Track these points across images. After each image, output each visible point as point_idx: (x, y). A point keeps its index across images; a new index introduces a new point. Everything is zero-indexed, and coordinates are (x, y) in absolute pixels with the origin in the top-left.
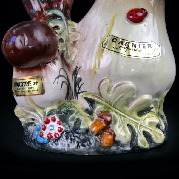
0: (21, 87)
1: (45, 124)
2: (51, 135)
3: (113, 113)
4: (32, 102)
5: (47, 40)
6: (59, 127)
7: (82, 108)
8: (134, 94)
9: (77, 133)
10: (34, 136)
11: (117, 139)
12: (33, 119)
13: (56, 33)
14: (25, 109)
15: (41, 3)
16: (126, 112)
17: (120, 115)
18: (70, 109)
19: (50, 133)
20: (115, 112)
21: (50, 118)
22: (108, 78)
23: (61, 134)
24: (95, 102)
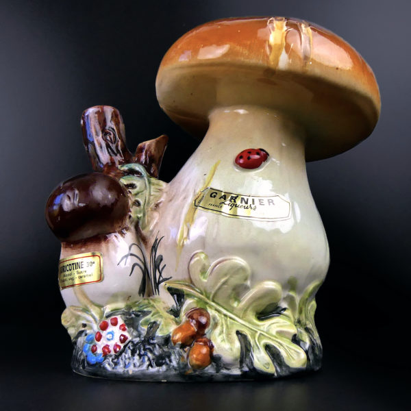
0: (69, 272)
1: (101, 331)
2: (108, 349)
3: (211, 312)
4: (85, 295)
5: (110, 196)
6: (122, 335)
7: (164, 308)
8: (246, 279)
9: (150, 344)
10: (84, 353)
11: (215, 353)
12: (84, 325)
13: (130, 192)
14: (75, 310)
15: (112, 154)
16: (235, 312)
17: (225, 315)
18: (145, 310)
19: (107, 345)
20: (216, 310)
21: (109, 321)
22: (203, 253)
23: (125, 347)
24: (184, 295)
